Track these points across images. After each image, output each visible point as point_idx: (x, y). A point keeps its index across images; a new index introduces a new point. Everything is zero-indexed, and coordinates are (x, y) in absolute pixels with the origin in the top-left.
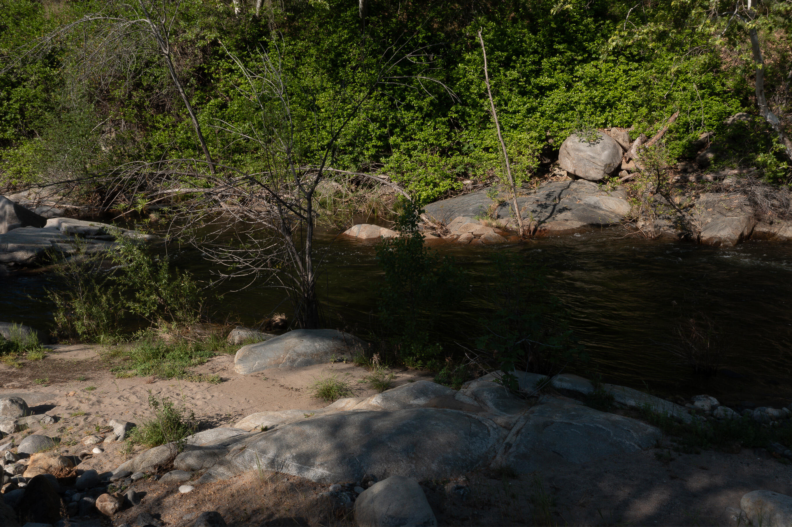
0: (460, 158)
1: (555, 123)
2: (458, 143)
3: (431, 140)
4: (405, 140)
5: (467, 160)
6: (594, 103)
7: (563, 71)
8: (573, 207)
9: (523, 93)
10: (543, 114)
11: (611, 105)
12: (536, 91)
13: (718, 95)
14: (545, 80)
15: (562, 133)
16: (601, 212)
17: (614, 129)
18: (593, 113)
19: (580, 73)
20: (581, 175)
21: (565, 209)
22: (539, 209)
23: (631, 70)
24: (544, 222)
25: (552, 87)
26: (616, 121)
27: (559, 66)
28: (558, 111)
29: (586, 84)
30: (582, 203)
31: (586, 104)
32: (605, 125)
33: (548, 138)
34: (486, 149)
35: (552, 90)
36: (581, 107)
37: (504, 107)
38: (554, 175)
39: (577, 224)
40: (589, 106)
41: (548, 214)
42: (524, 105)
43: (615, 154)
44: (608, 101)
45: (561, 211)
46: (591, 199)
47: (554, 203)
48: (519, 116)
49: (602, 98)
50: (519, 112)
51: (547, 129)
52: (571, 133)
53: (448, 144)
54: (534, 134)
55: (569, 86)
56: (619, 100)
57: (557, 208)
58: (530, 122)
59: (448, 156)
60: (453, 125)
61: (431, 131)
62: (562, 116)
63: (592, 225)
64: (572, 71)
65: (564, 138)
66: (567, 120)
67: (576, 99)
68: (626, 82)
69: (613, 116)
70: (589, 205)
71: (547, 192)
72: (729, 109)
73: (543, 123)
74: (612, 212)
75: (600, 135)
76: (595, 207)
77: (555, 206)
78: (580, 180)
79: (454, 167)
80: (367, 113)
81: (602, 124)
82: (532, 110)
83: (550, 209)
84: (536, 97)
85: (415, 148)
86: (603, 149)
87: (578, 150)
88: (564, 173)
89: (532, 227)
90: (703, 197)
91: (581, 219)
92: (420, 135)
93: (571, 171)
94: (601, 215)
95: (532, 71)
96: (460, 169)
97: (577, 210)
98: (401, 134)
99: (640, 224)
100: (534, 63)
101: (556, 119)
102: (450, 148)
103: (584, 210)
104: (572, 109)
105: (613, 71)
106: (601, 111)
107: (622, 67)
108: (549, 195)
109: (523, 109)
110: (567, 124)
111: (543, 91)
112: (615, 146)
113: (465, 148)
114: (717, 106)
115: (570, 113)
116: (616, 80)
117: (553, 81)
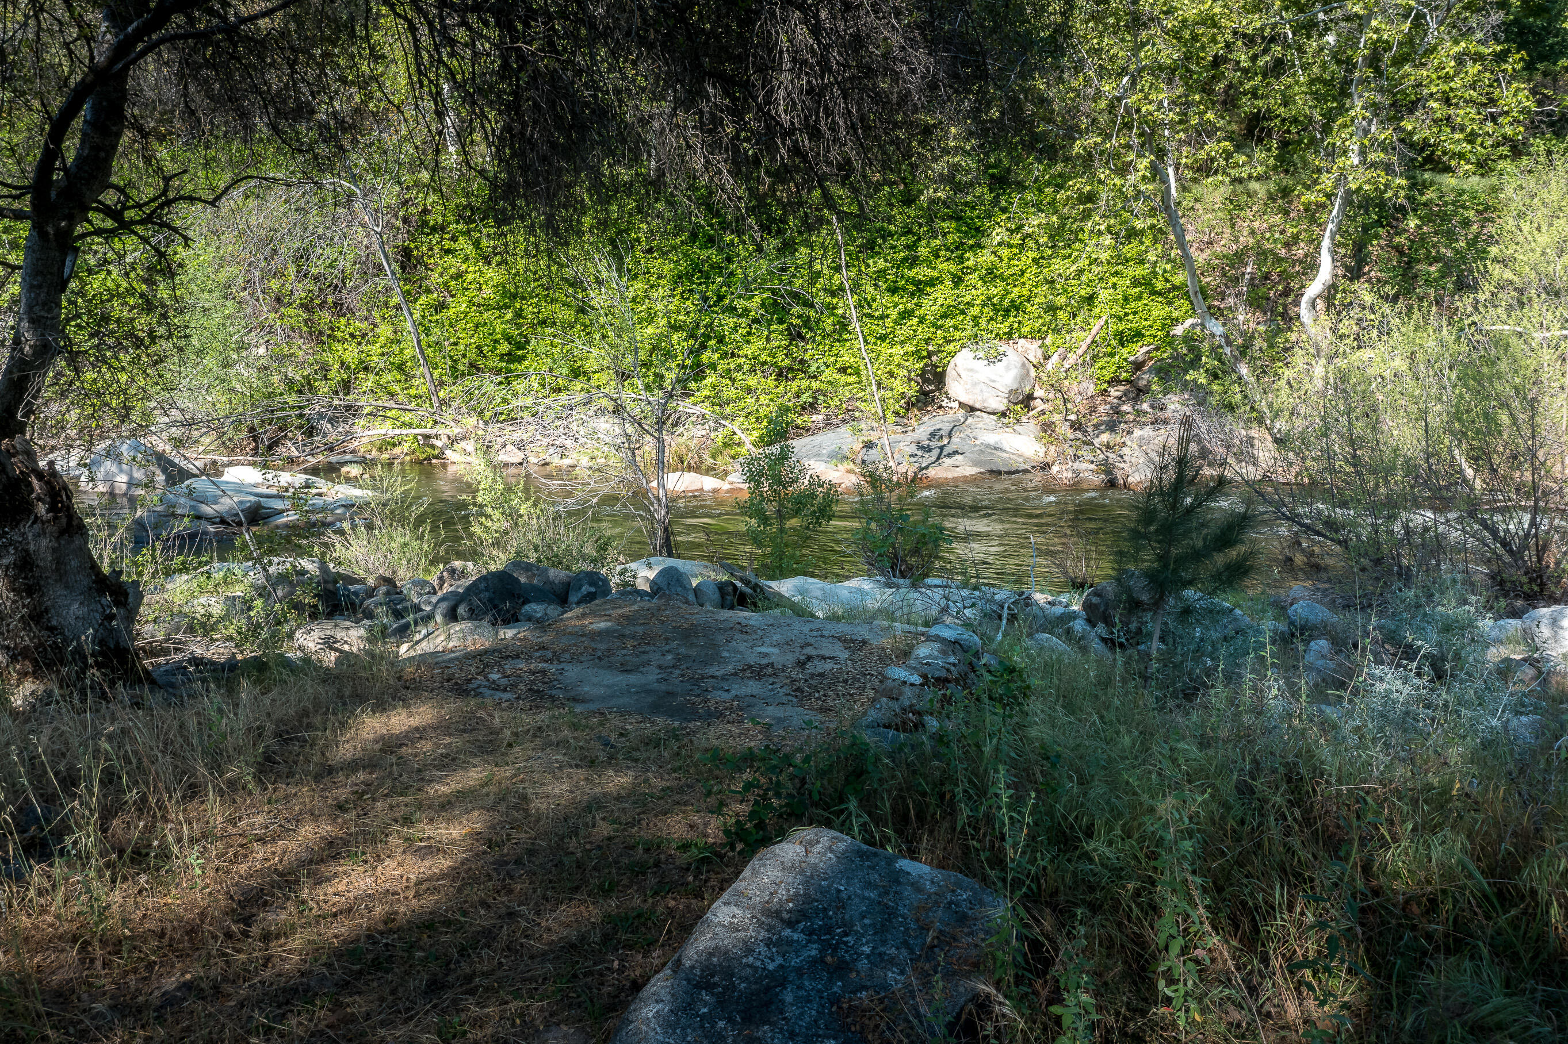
0: (805, 383)
1: (939, 332)
2: (802, 362)
3: (764, 357)
4: (724, 356)
5: (815, 385)
6: (994, 305)
7: (948, 260)
8: (965, 448)
9: (893, 291)
10: (922, 320)
11: (1016, 307)
12: (911, 288)
13: (1159, 294)
14: (922, 272)
15: (951, 347)
16: (1005, 455)
17: (1022, 341)
18: (991, 319)
19: (971, 263)
20: (977, 406)
21: (956, 453)
22: (920, 453)
23: (1042, 258)
24: (927, 468)
25: (932, 282)
26: (1025, 330)
27: (943, 253)
28: (944, 316)
29: (981, 278)
30: (978, 442)
31: (983, 306)
32: (1009, 335)
33: (930, 355)
34: (843, 370)
35: (934, 285)
36: (975, 311)
37: (866, 311)
38: (940, 407)
39: (971, 471)
40: (986, 310)
41: (934, 459)
42: (895, 307)
43: (1024, 376)
44: (1012, 301)
45: (949, 455)
46: (991, 438)
47: (940, 444)
48: (889, 322)
49: (1003, 297)
50: (888, 316)
51: (928, 341)
52: (963, 346)
53: (787, 362)
54: (911, 349)
55: (957, 281)
56: (1029, 301)
57: (945, 453)
58: (903, 332)
59: (787, 380)
60: (795, 336)
61: (762, 343)
62: (949, 323)
63: (991, 472)
64: (961, 259)
65: (952, 355)
66: (956, 328)
67: (968, 298)
68: (1037, 275)
69: (1020, 322)
70: (988, 446)
71: (931, 430)
72: (1175, 314)
73: (924, 331)
74: (1020, 455)
75: (1001, 350)
76: (996, 449)
77: (942, 448)
78: (978, 413)
79: (798, 396)
80: (669, 318)
81: (1005, 334)
82: (905, 315)
83: (935, 453)
84: (913, 295)
85: (739, 368)
86: (1008, 368)
87: (971, 370)
88: (956, 405)
89: (910, 474)
90: (1137, 433)
91: (976, 464)
92: (748, 350)
93: (965, 399)
94: (1003, 459)
95: (905, 260)
96: (806, 398)
97: (972, 452)
98: (719, 349)
99: (1055, 469)
100: (908, 247)
101: (941, 327)
102: (790, 369)
103: (982, 452)
104: (963, 312)
105: (1019, 260)
106: (1004, 316)
107: (1030, 254)
108: (933, 435)
109: (894, 313)
110: (957, 334)
111: (920, 287)
112: (1023, 365)
113: (813, 369)
114: (1159, 310)
115: (961, 318)
116: (1023, 272)
117: (936, 274)
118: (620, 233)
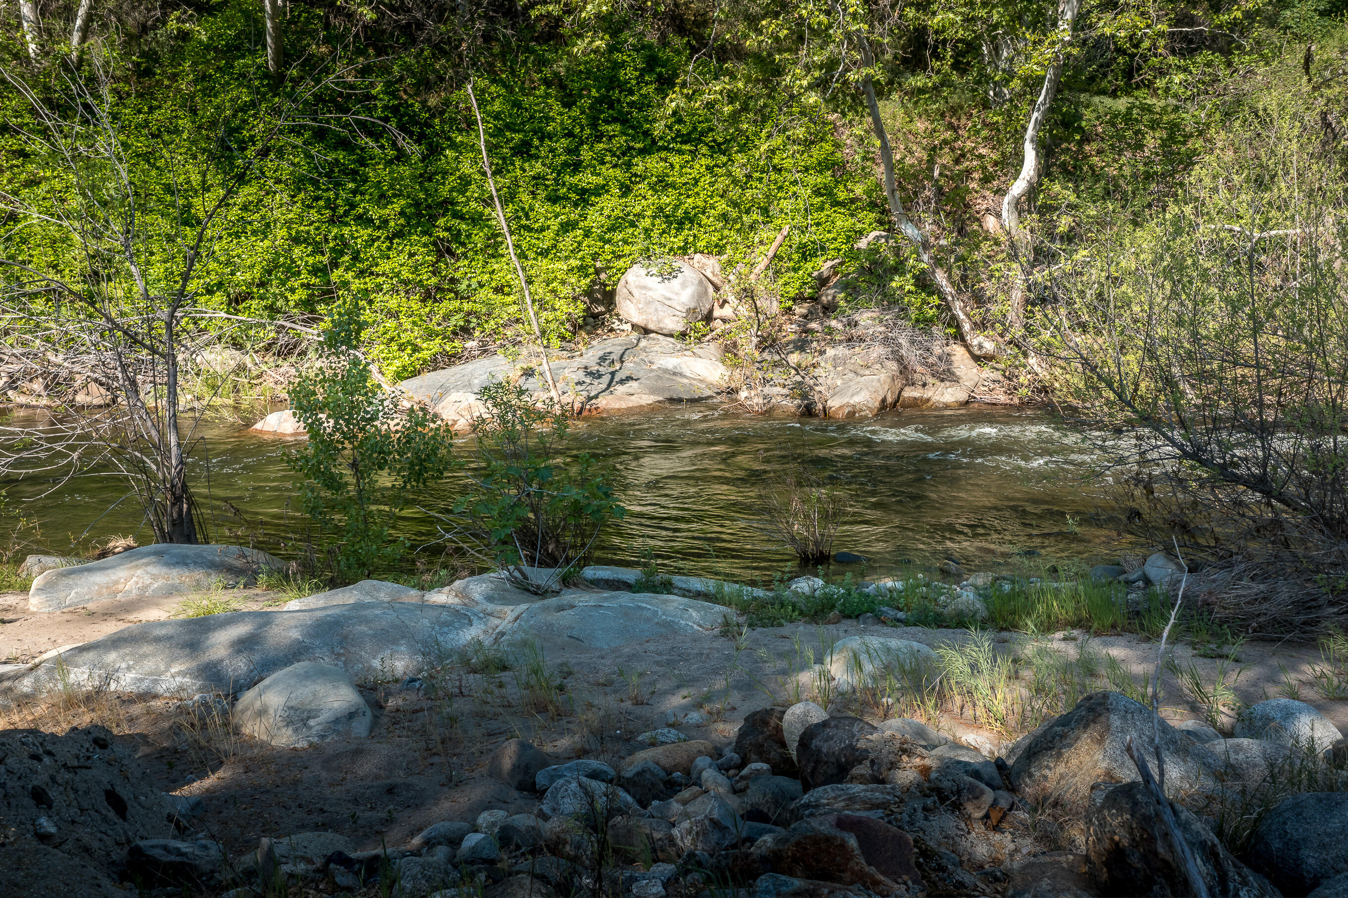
0: (456, 303)
1: (607, 246)
2: (453, 281)
3: (406, 274)
4: (361, 273)
5: (467, 306)
6: (667, 216)
7: (615, 166)
8: (641, 374)
9: (554, 199)
10: (587, 234)
11: (690, 219)
12: (573, 196)
13: (842, 204)
14: (587, 179)
15: (620, 263)
16: (685, 381)
17: (698, 256)
18: (664, 232)
19: (639, 169)
20: (651, 326)
21: (629, 378)
22: (588, 380)
23: (717, 166)
24: (596, 397)
25: (600, 190)
26: (701, 244)
27: (608, 159)
28: (612, 229)
29: (652, 187)
30: (654, 367)
31: (654, 217)
32: (684, 250)
33: (598, 272)
34: (498, 290)
35: (599, 195)
36: (646, 223)
37: (524, 222)
38: (612, 330)
39: (647, 399)
40: (658, 221)
41: (604, 386)
42: (556, 217)
43: (702, 295)
44: (686, 213)
45: (622, 382)
46: (670, 362)
47: (611, 369)
48: (549, 234)
49: (676, 207)
50: (548, 227)
51: (595, 257)
52: (633, 262)
53: (434, 280)
54: (574, 263)
55: (626, 190)
56: (704, 213)
57: (617, 379)
58: (567, 242)
59: (436, 301)
60: (443, 251)
61: (403, 258)
62: (618, 236)
63: (671, 400)
64: (629, 165)
65: (623, 271)
66: (626, 242)
67: (638, 209)
68: (712, 184)
69: (695, 236)
70: (666, 371)
71: (601, 353)
72: (859, 226)
73: (590, 245)
74: (701, 381)
75: (676, 265)
76: (675, 374)
77: (613, 374)
78: (652, 335)
79: (446, 318)
80: (289, 228)
81: (679, 248)
82: (567, 227)
83: (606, 379)
84: (576, 205)
85: (379, 288)
86: (684, 285)
87: (644, 287)
88: (628, 327)
89: (577, 406)
90: (830, 352)
91: (653, 391)
92: (385, 266)
93: (638, 319)
94: (684, 385)
95: (565, 164)
96: (457, 320)
97: (648, 378)
98: (354, 265)
99: (743, 394)
100: (569, 151)
101: (609, 241)
102: (439, 289)
103: (659, 378)
104: (633, 225)
105: (691, 167)
106: (677, 229)
107: (704, 161)
108: (603, 359)
109: (555, 224)
110: (627, 249)
111: (584, 197)
112: (701, 282)
113: (463, 286)
114: (842, 222)
115: (631, 230)
116: (696, 181)
117: (600, 181)
118: (231, 131)
